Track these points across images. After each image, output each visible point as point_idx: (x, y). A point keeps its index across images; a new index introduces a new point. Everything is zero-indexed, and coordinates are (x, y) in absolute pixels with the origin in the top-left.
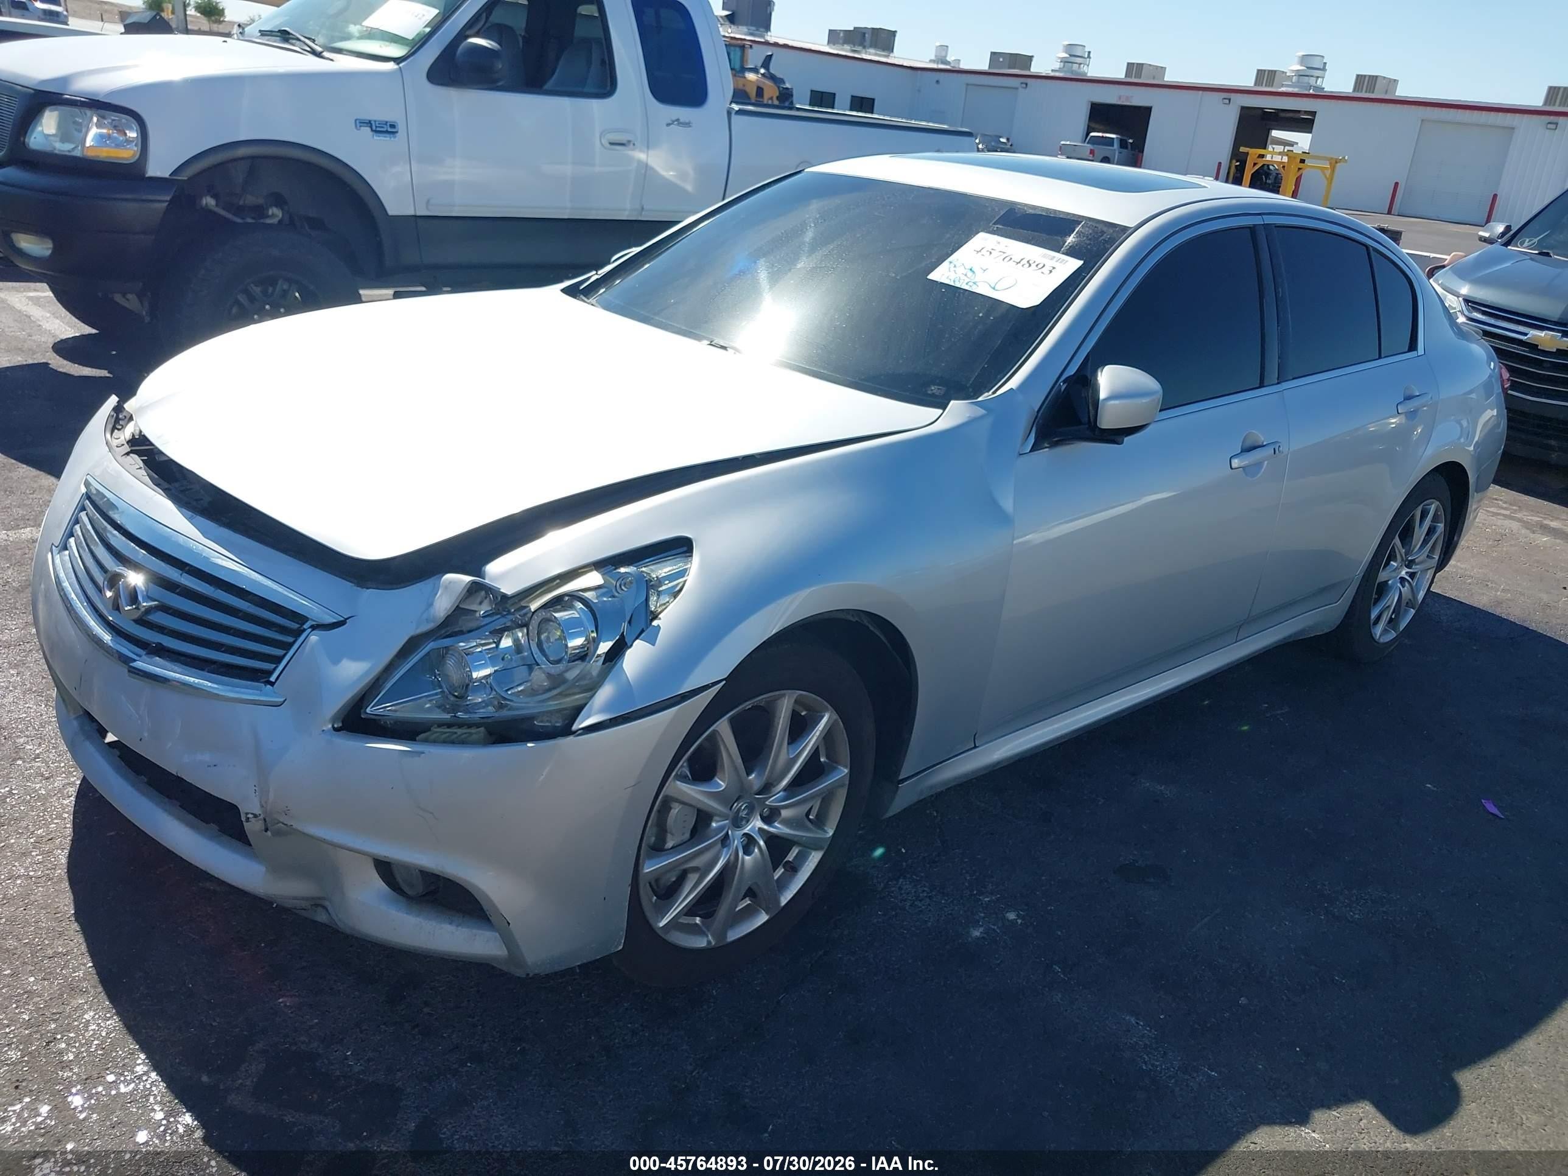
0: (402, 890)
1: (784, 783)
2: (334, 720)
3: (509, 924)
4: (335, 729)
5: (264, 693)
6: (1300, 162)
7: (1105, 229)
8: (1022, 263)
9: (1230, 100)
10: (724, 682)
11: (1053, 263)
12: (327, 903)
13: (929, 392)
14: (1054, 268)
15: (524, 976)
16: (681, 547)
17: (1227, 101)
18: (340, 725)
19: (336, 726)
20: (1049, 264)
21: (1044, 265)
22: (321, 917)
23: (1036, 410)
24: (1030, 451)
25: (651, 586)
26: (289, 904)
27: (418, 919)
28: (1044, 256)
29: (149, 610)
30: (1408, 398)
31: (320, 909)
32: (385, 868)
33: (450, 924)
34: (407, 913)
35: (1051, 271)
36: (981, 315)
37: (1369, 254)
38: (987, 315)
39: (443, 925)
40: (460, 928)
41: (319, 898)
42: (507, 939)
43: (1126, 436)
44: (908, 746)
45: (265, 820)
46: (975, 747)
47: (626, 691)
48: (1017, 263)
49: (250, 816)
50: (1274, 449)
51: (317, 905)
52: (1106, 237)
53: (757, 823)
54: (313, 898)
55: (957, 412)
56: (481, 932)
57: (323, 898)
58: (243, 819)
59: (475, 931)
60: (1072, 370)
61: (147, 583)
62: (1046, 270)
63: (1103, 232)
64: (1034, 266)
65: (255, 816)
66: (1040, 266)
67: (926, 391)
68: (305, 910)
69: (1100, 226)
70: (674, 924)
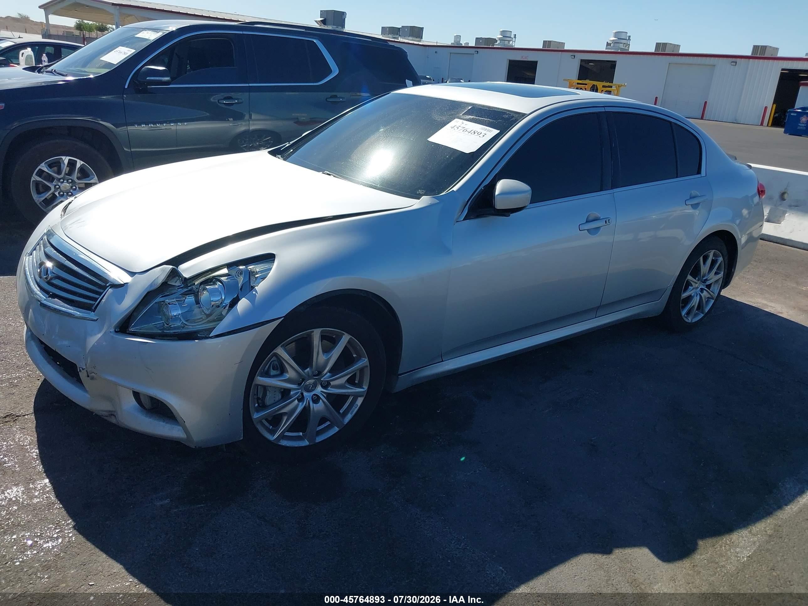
0: (144, 406)
1: (328, 369)
2: (116, 327)
3: (185, 422)
4: (116, 332)
5: (92, 315)
6: (603, 87)
7: (514, 115)
8: (471, 132)
9: (574, 56)
10: (283, 318)
11: (485, 132)
12: (115, 414)
13: (418, 193)
14: (485, 134)
15: (194, 447)
16: (269, 258)
17: (573, 57)
18: (119, 330)
19: (116, 330)
20: (484, 132)
21: (481, 133)
22: (113, 420)
23: (466, 201)
24: (463, 220)
25: (251, 274)
26: (100, 413)
27: (150, 419)
28: (482, 129)
29: (51, 279)
30: (692, 198)
31: (113, 417)
32: (136, 395)
33: (164, 422)
34: (146, 417)
35: (484, 136)
36: (447, 157)
37: (671, 127)
38: (450, 157)
39: (160, 423)
40: (167, 424)
41: (112, 411)
42: (186, 430)
43: (511, 213)
44: (401, 358)
45: (87, 371)
46: (443, 361)
47: (238, 318)
48: (469, 132)
49: (81, 369)
50: (606, 221)
51: (112, 415)
52: (513, 119)
53: (319, 389)
54: (110, 411)
55: (424, 201)
56: (176, 426)
57: (115, 412)
58: (78, 370)
59: (173, 426)
60: (486, 183)
61: (53, 267)
62: (481, 135)
63: (513, 117)
64: (476, 134)
65: (83, 369)
66: (479, 134)
67: (416, 192)
68: (107, 416)
69: (512, 114)
70: (282, 437)
